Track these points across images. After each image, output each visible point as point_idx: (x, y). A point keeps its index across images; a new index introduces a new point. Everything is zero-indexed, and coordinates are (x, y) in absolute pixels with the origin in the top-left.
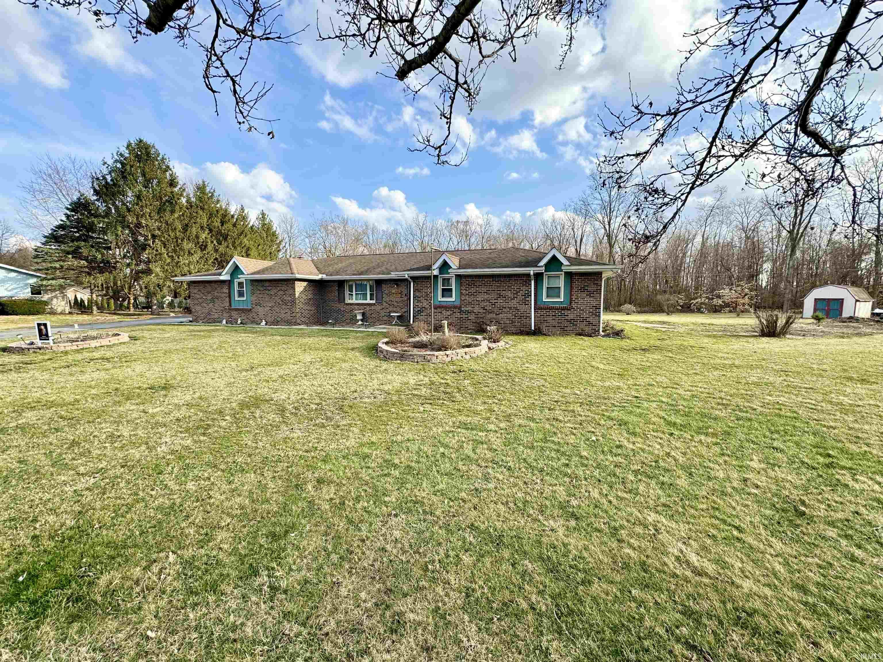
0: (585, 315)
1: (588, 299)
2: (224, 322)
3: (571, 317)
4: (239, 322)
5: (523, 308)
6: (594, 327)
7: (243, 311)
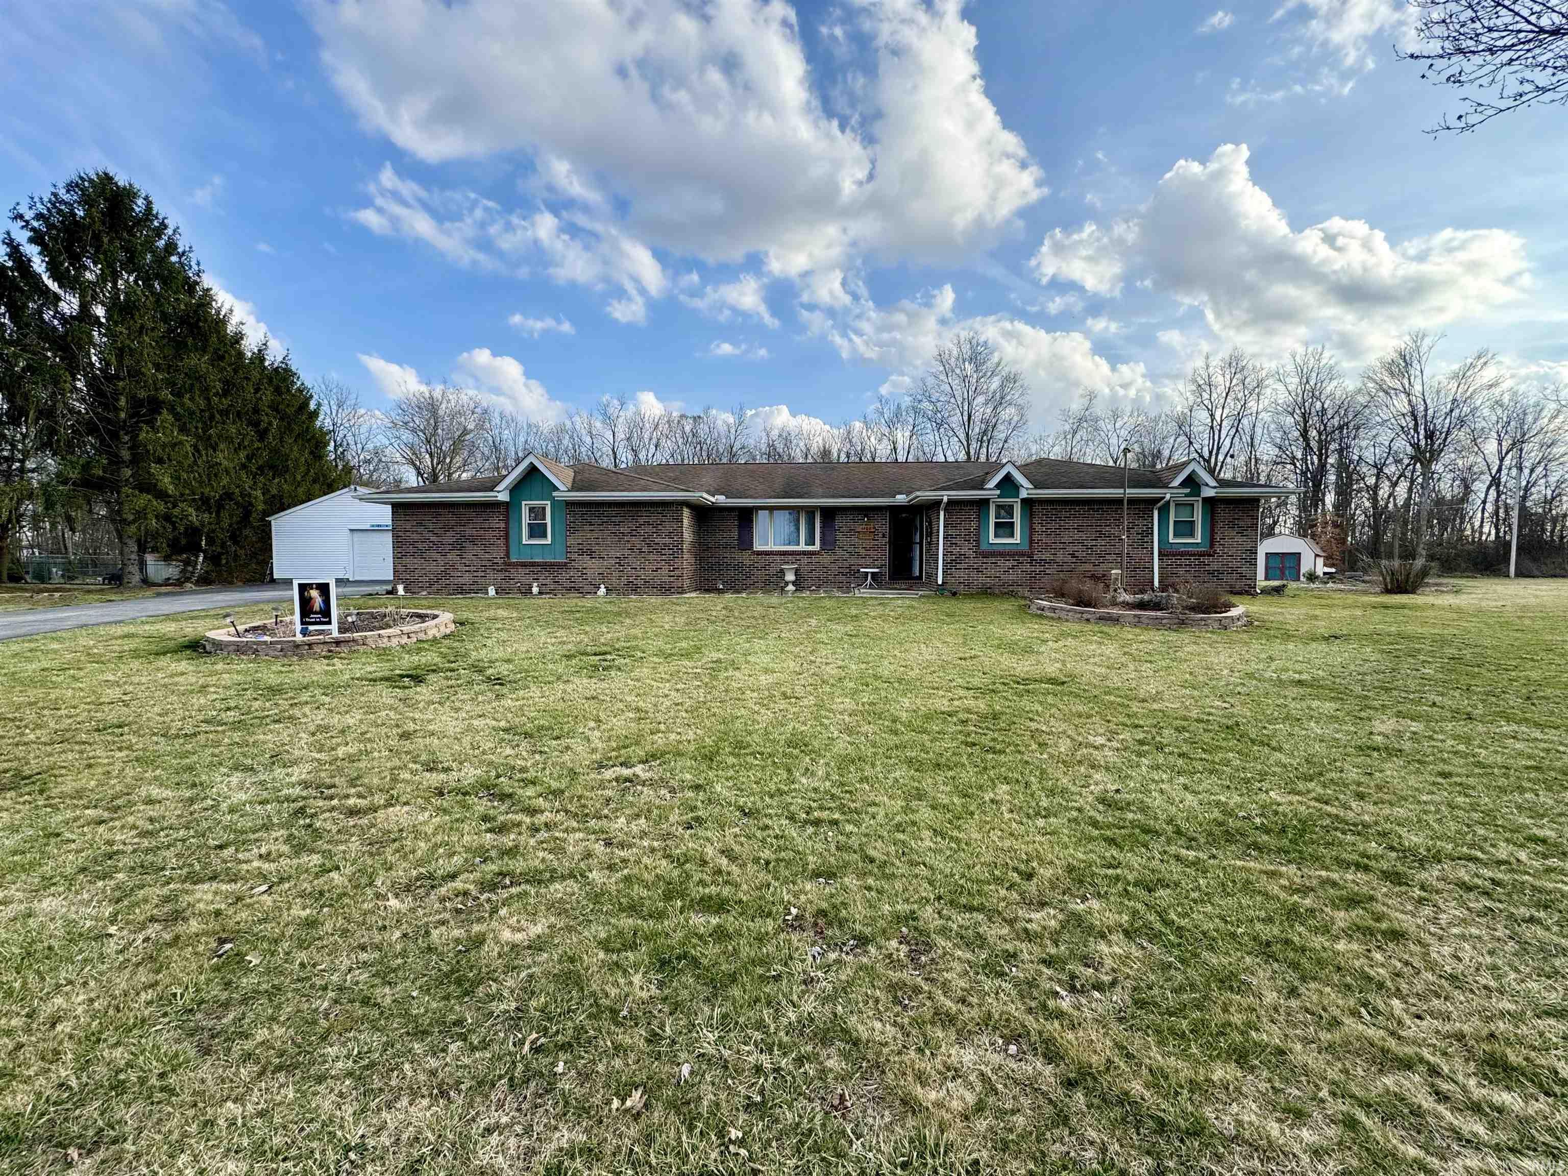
0: (1235, 564)
1: (1239, 539)
2: (492, 591)
3: (1215, 566)
4: (535, 590)
5: (1140, 553)
6: (1249, 582)
7: (546, 566)
